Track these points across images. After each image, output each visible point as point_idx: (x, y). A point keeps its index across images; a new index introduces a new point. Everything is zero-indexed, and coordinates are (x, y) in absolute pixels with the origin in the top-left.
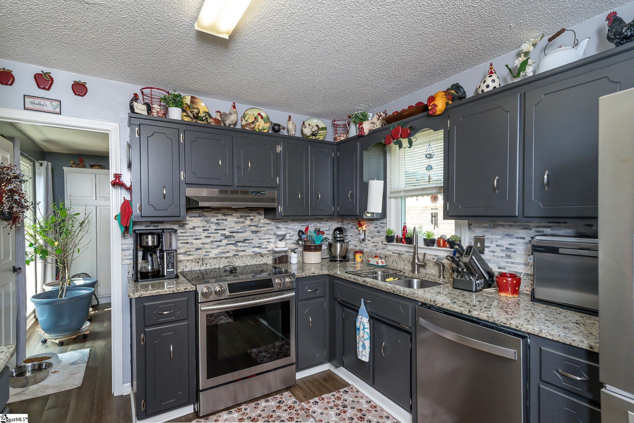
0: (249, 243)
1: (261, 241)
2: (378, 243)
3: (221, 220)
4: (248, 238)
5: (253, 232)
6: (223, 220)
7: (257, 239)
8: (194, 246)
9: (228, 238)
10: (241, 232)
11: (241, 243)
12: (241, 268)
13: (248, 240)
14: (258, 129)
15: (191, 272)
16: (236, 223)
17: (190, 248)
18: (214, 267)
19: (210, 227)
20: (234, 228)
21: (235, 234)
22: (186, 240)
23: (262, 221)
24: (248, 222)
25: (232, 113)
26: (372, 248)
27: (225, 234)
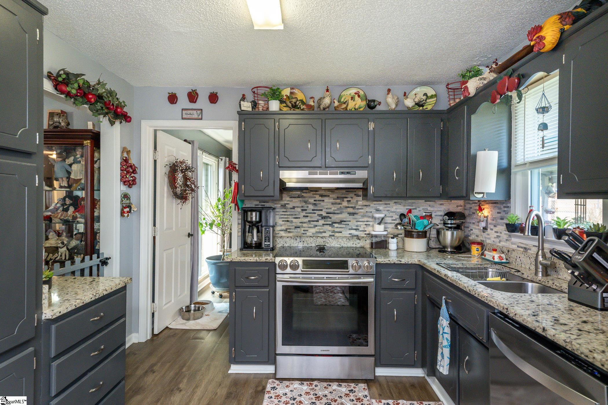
0: (346, 225)
1: (358, 223)
2: (501, 233)
3: (319, 201)
4: (344, 220)
5: (351, 213)
6: (320, 201)
7: (355, 221)
8: (293, 224)
9: (325, 218)
10: (338, 213)
11: (337, 224)
12: (336, 248)
13: (345, 221)
14: (355, 108)
15: (290, 247)
16: (332, 204)
17: (290, 226)
18: (310, 245)
19: (308, 207)
20: (331, 209)
21: (332, 215)
22: (287, 218)
23: (360, 203)
24: (345, 204)
25: (325, 97)
26: (494, 240)
27: (322, 215)
